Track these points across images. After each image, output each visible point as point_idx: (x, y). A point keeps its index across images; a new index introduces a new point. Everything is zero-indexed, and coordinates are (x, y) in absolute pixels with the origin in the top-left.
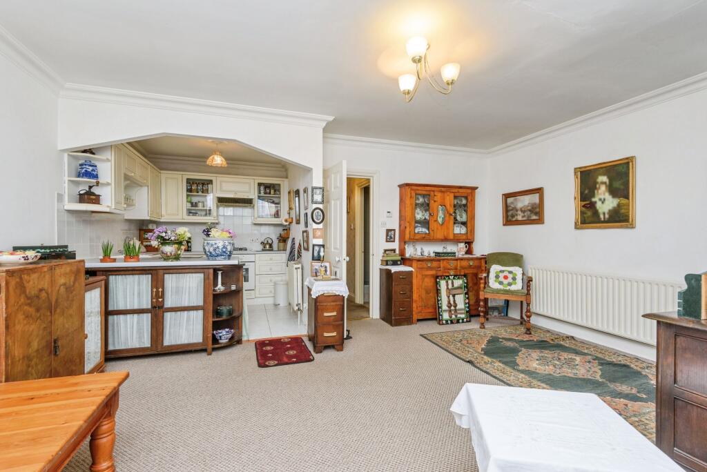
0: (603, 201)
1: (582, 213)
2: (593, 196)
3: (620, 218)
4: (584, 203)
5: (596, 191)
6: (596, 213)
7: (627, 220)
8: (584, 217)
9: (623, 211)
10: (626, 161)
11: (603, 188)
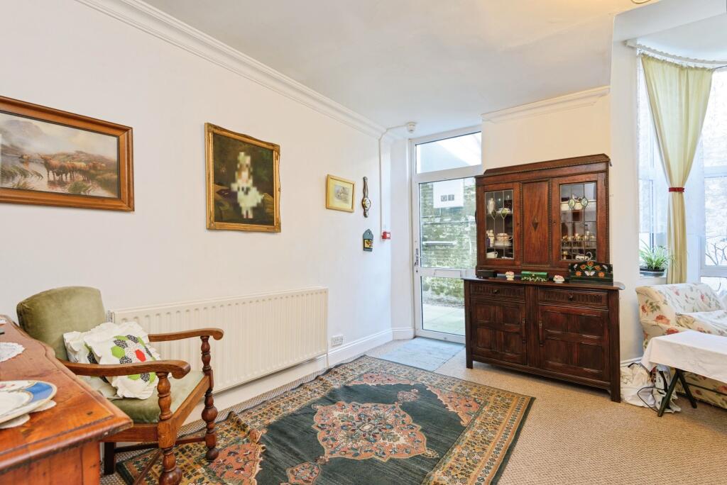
0: (247, 191)
1: (217, 204)
2: (234, 181)
3: (265, 218)
4: (220, 188)
5: (237, 174)
6: (237, 207)
7: (271, 223)
8: (221, 212)
9: (268, 210)
10: (271, 147)
11: (245, 174)
